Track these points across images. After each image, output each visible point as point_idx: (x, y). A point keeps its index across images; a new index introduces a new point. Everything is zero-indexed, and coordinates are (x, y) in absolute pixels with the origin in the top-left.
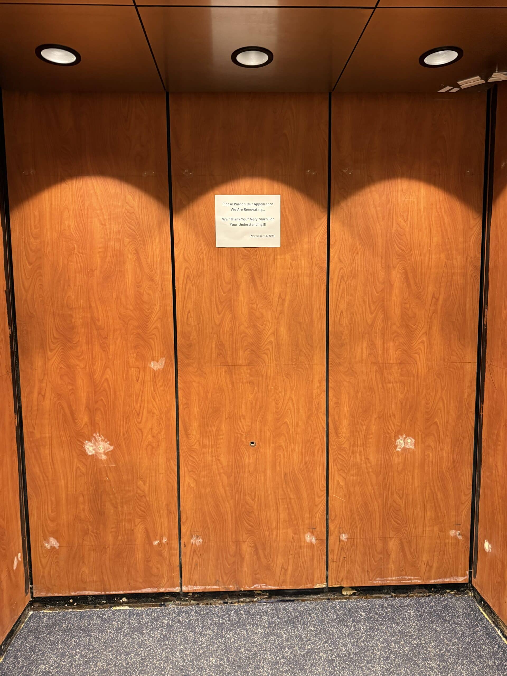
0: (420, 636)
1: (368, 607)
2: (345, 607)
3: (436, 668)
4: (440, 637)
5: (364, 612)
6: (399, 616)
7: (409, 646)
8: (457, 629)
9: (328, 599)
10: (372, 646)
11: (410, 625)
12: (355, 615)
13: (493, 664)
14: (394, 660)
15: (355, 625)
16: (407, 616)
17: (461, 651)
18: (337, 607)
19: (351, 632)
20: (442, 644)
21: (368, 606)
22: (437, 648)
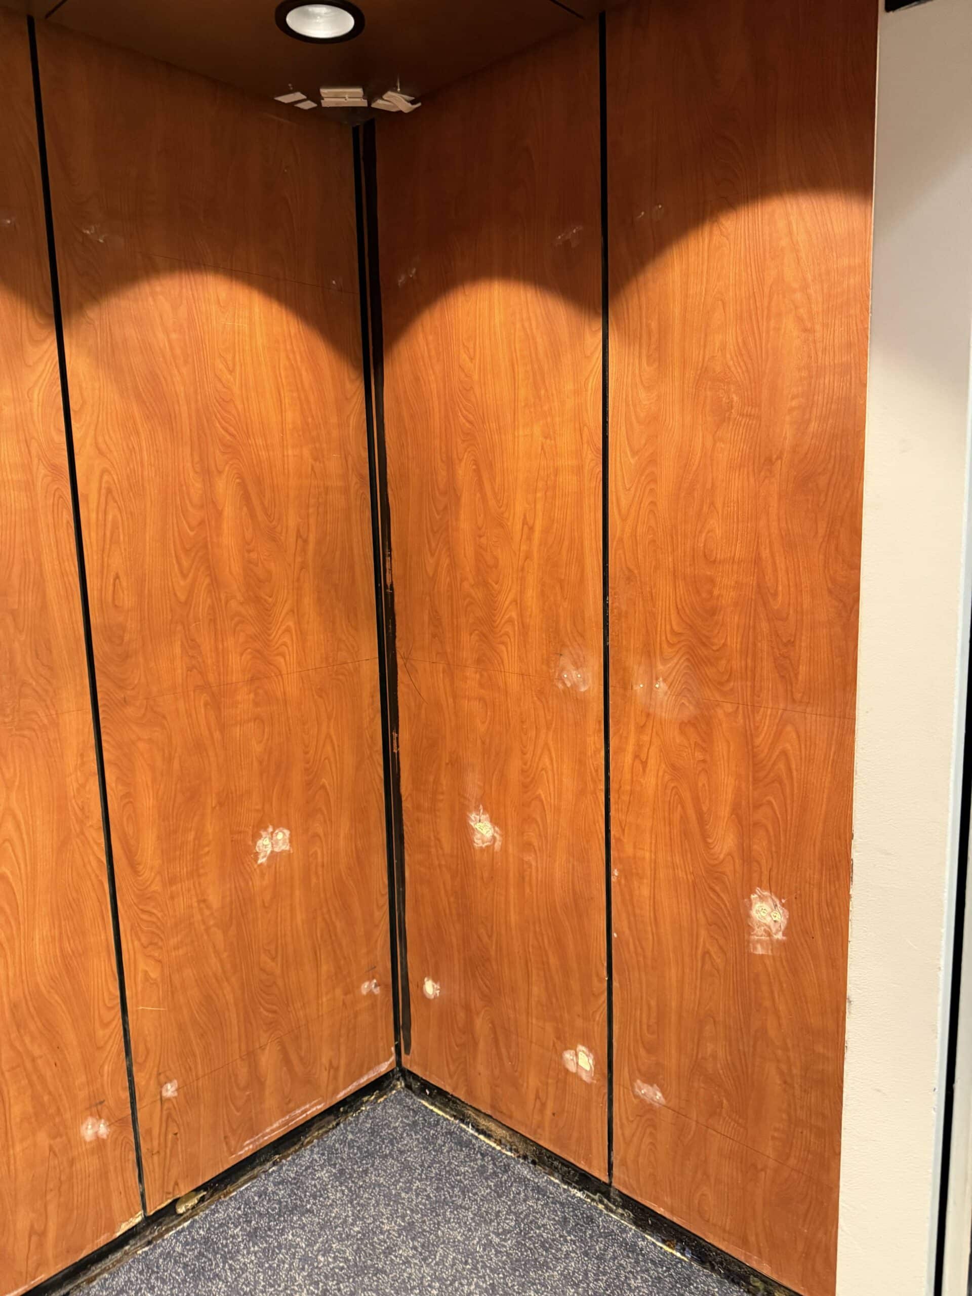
0: (359, 1211)
1: (240, 1212)
2: (193, 1239)
3: (413, 1256)
4: (391, 1194)
5: (236, 1227)
6: (305, 1196)
7: (351, 1245)
8: (409, 1161)
9: (149, 1243)
10: (286, 1288)
11: (333, 1201)
12: (222, 1244)
13: (489, 1190)
15: (230, 1265)
16: (319, 1187)
17: (434, 1198)
18: (177, 1249)
19: (230, 1286)
20: (400, 1203)
21: (239, 1209)
22: (397, 1217)
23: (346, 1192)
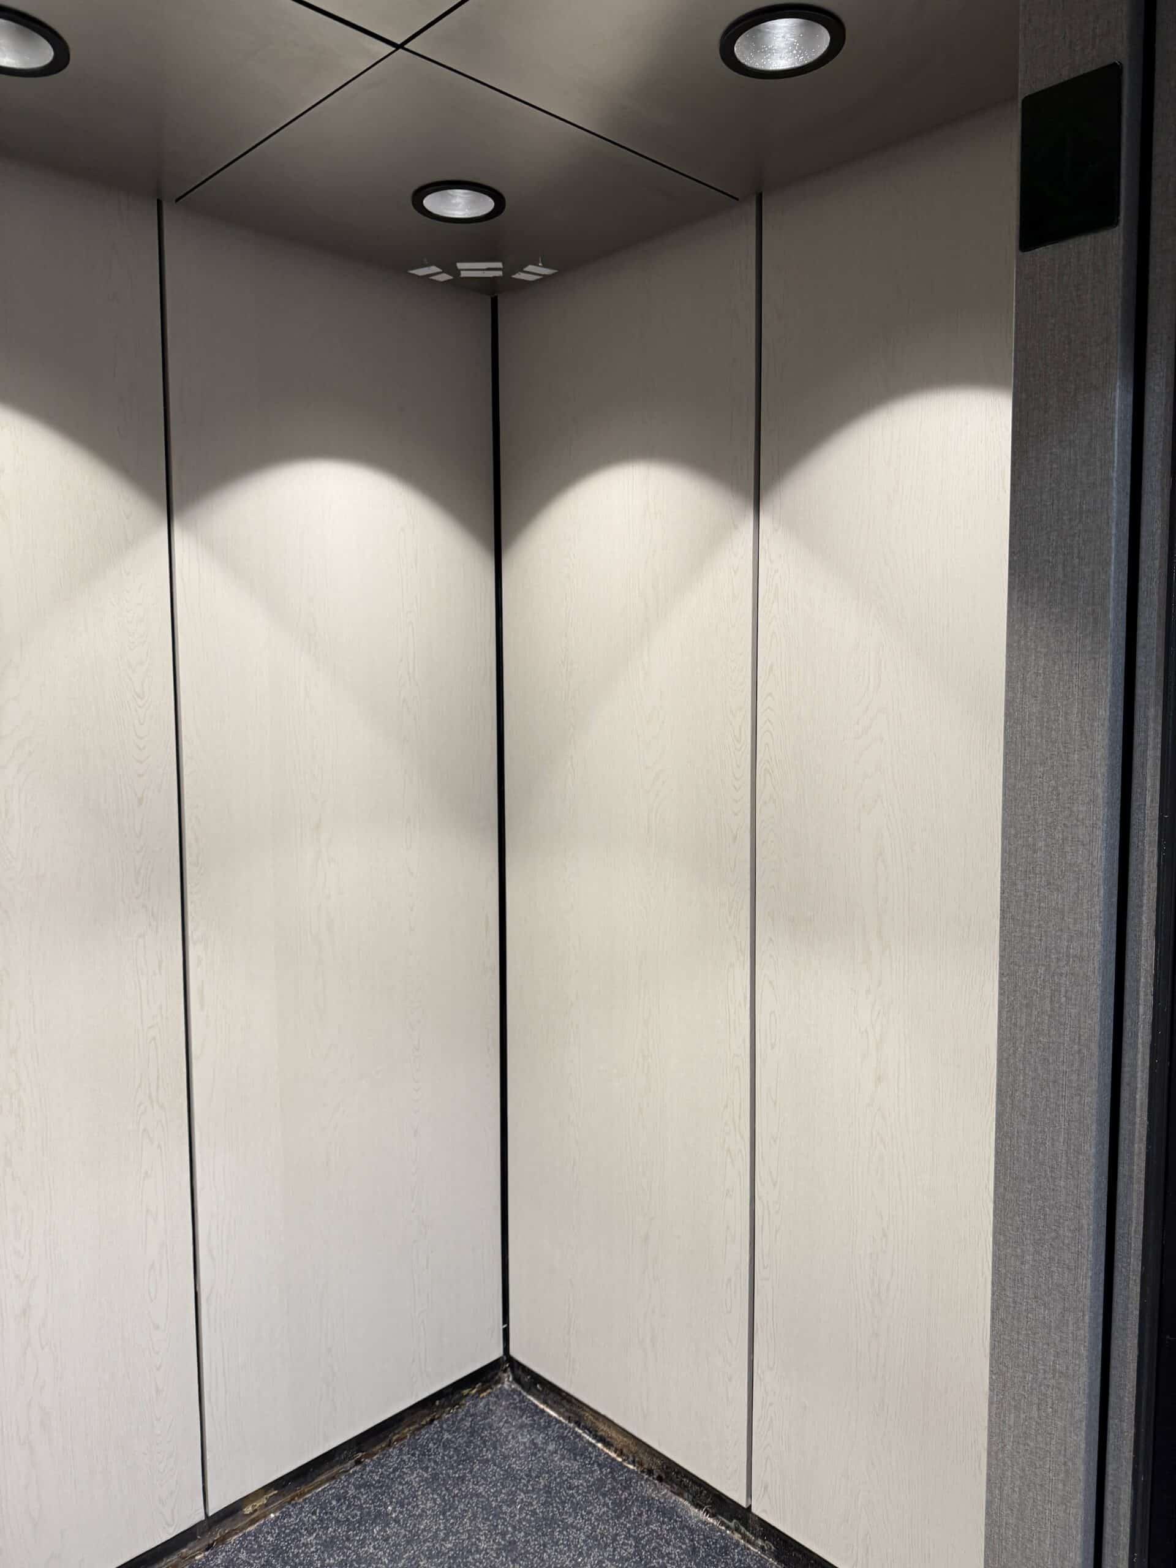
2: (260, 1546)
4: (491, 1506)
5: (311, 1534)
6: (391, 1502)
8: (513, 1469)
9: (209, 1547)
11: (423, 1510)
16: (407, 1493)
17: (541, 1515)
18: (240, 1556)
20: (501, 1518)
21: (314, 1513)
22: (497, 1534)
23: (439, 1501)
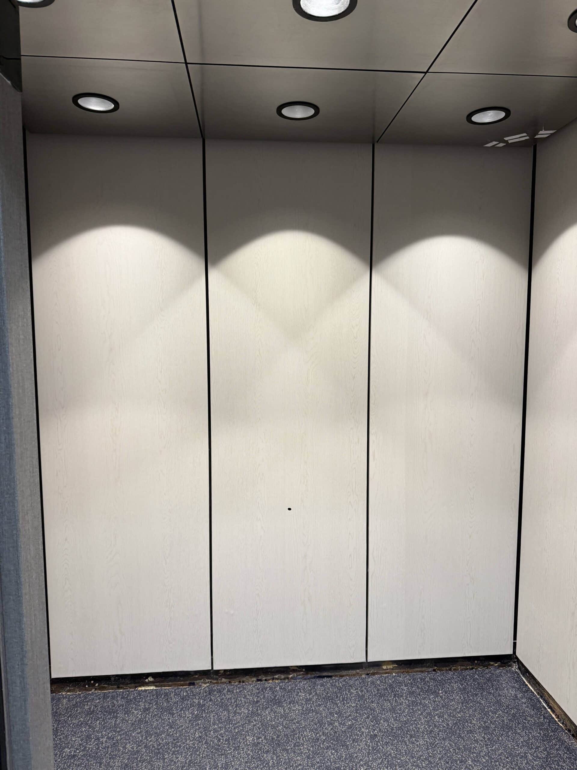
0: (464, 709)
1: (409, 681)
2: (385, 682)
4: (484, 710)
5: (406, 686)
6: (442, 690)
7: (453, 720)
8: (501, 701)
9: (368, 674)
10: (415, 720)
11: (454, 698)
12: (396, 690)
13: (539, 735)
14: (438, 734)
15: (396, 699)
17: (506, 723)
18: (377, 682)
20: (487, 716)
